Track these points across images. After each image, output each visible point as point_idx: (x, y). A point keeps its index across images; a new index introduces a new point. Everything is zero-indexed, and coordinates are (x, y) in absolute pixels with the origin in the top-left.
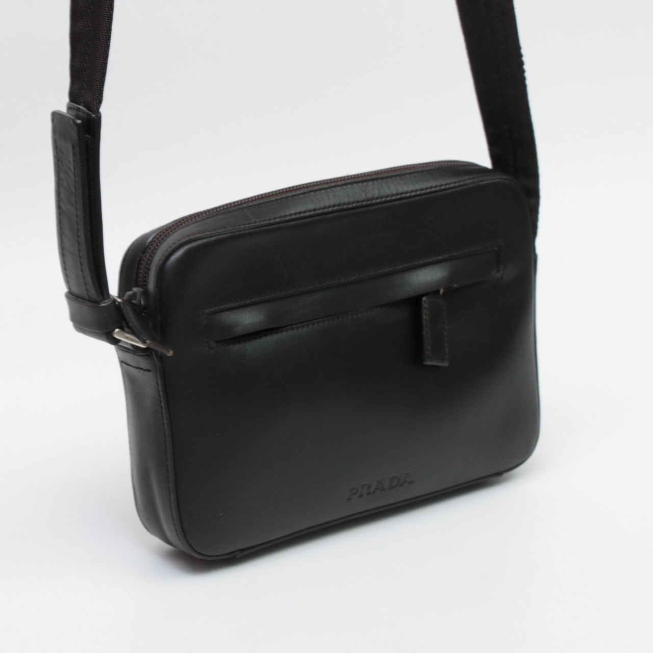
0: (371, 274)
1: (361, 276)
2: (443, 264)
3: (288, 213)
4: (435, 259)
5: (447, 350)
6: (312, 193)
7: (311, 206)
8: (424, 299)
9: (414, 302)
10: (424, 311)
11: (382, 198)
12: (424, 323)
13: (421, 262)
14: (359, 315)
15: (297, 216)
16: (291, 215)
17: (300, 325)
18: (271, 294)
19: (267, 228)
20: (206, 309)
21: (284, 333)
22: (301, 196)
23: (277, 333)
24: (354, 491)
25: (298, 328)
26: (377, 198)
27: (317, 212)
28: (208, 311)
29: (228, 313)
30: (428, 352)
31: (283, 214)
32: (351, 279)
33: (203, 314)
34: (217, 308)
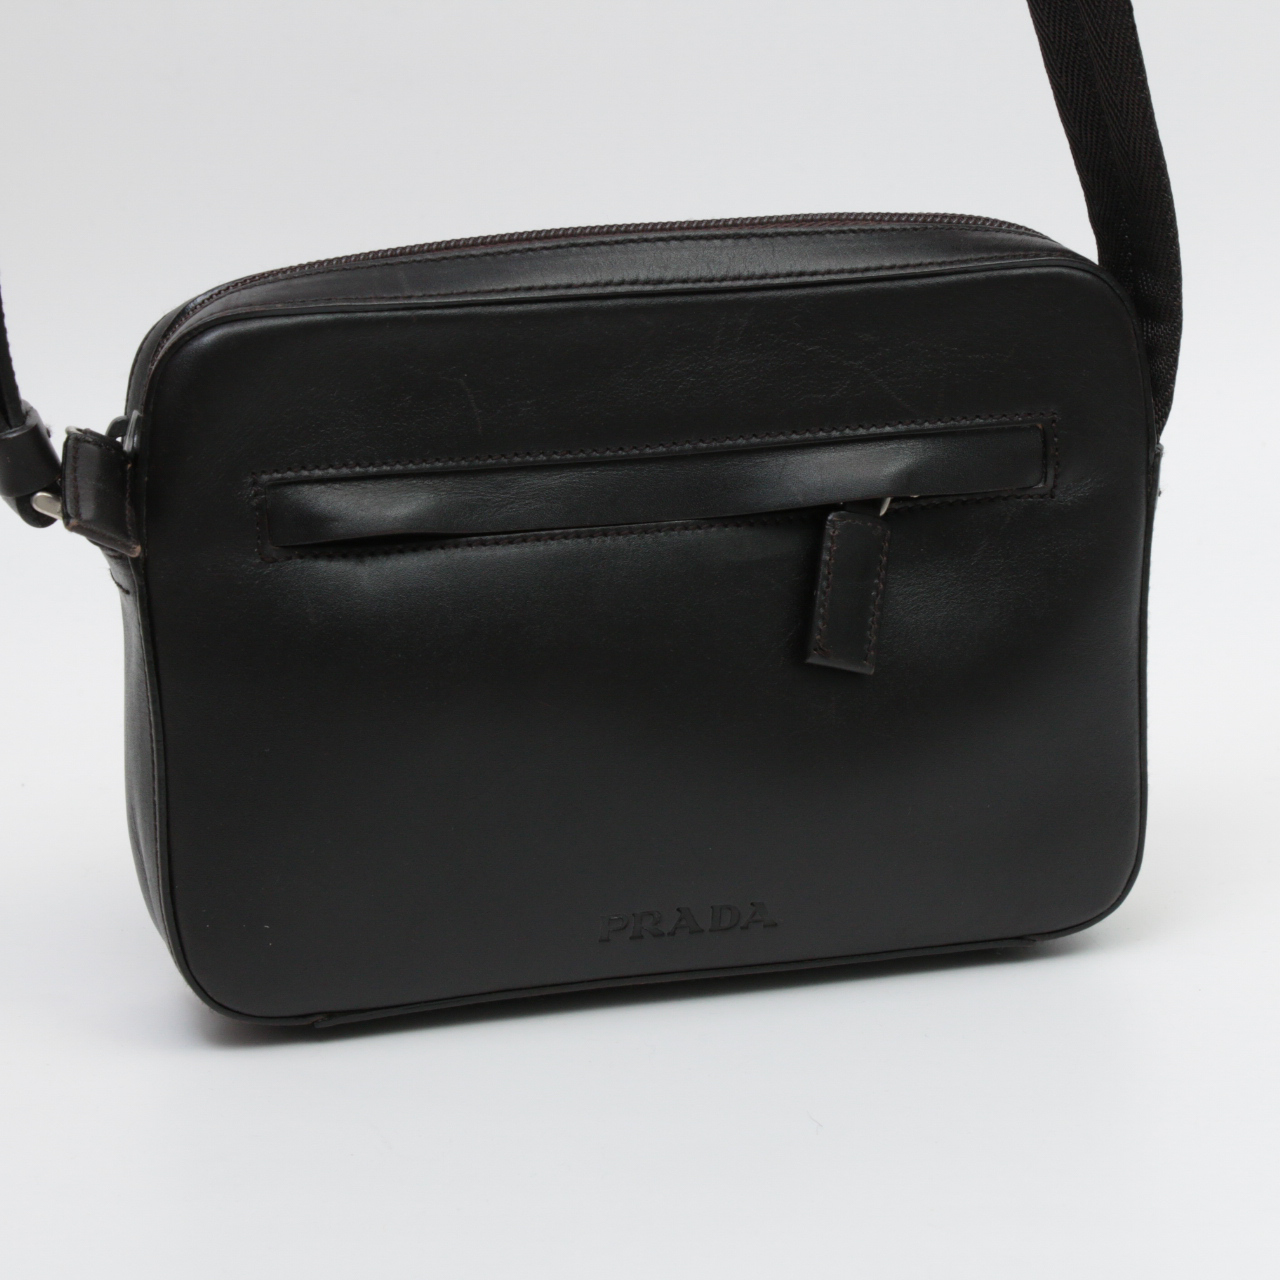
2: (893, 444)
5: (874, 639)
8: (833, 516)
9: (810, 518)
10: (827, 543)
15: (521, 295)
18: (438, 460)
20: (264, 472)
22: (547, 253)
24: (620, 925)
27: (574, 292)
28: (265, 477)
30: (821, 637)
33: (255, 483)
34: (290, 474)
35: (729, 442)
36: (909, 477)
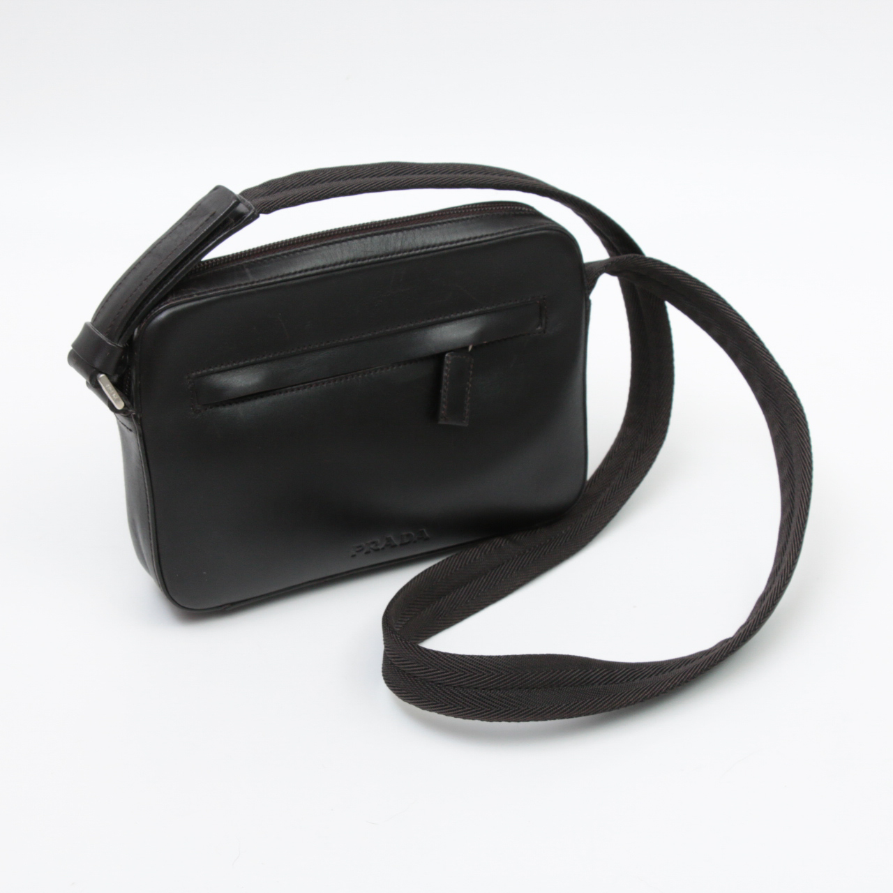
0: (388, 330)
1: (377, 333)
2: (473, 319)
3: (293, 271)
4: (464, 314)
5: (467, 410)
6: (324, 247)
7: (320, 262)
8: (447, 355)
9: (439, 357)
10: (446, 368)
11: (405, 251)
12: (444, 380)
13: (447, 317)
14: (372, 374)
15: (303, 274)
16: (295, 273)
17: (302, 385)
18: (270, 354)
19: (266, 287)
20: (193, 372)
21: (282, 395)
22: (312, 250)
23: (274, 394)
24: (360, 548)
25: (299, 389)
26: (399, 252)
27: (326, 269)
28: (194, 374)
29: (219, 375)
30: (443, 412)
31: (287, 272)
32: (364, 336)
33: (189, 378)
34: (205, 371)
35: (400, 328)
36: (481, 334)
